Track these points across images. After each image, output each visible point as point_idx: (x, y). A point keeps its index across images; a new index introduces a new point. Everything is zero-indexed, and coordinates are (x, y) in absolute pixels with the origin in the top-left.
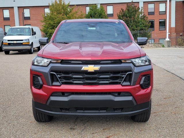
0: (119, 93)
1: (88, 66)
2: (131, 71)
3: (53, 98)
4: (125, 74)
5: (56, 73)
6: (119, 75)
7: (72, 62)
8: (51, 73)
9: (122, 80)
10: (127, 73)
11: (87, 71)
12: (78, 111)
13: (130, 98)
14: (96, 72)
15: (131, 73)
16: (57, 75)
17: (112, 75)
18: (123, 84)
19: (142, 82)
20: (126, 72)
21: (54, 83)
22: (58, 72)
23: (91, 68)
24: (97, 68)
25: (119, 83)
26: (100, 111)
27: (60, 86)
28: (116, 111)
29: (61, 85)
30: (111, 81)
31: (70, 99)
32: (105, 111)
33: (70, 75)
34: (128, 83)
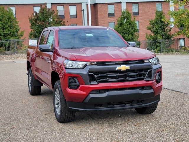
0: (143, 88)
1: (121, 66)
2: (151, 68)
3: (92, 96)
4: (147, 72)
5: (93, 73)
6: (143, 72)
7: (107, 63)
8: (89, 73)
9: (145, 77)
10: (149, 71)
11: (121, 70)
12: (109, 106)
14: (127, 71)
15: (151, 71)
16: (95, 75)
17: (138, 73)
18: (146, 80)
19: (157, 78)
20: (148, 69)
21: (92, 83)
22: (96, 72)
24: (128, 67)
25: (143, 79)
26: (127, 105)
27: (97, 84)
28: (138, 104)
30: (137, 78)
32: (130, 104)
33: (106, 75)
34: (149, 79)
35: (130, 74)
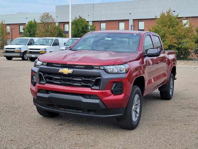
1: (64, 69)
2: (100, 76)
4: (95, 79)
6: (90, 79)
7: (55, 65)
8: (40, 73)
9: (92, 84)
10: (97, 78)
11: (63, 73)
12: (60, 108)
13: (97, 101)
14: (69, 75)
15: (100, 79)
17: (83, 79)
19: (112, 89)
21: (41, 82)
23: (66, 71)
24: (70, 71)
25: (90, 87)
26: (78, 111)
28: (91, 113)
29: (45, 83)
30: (83, 84)
31: (50, 96)
32: (81, 111)
34: (98, 88)
35: (75, 79)
